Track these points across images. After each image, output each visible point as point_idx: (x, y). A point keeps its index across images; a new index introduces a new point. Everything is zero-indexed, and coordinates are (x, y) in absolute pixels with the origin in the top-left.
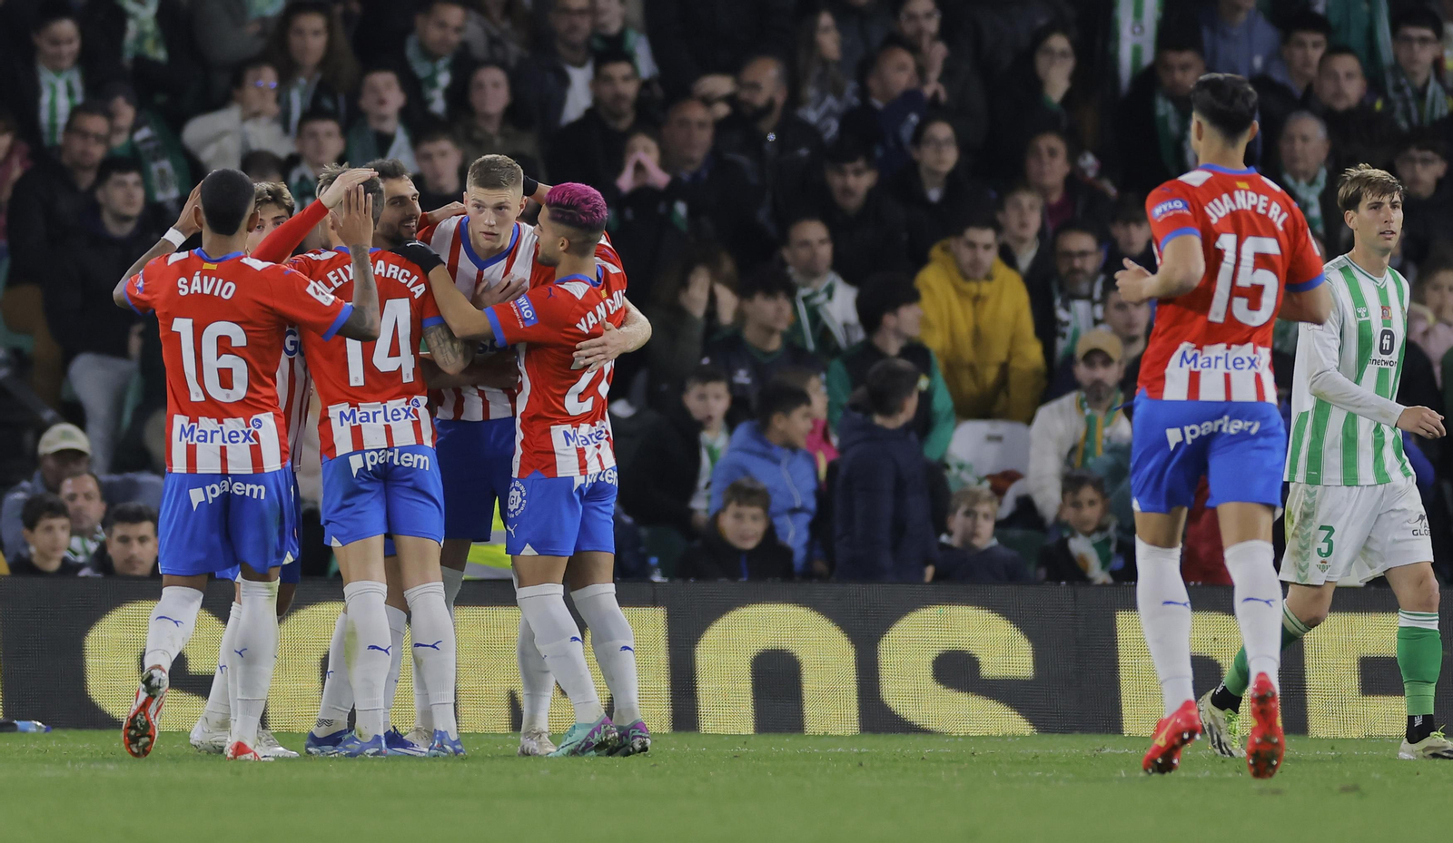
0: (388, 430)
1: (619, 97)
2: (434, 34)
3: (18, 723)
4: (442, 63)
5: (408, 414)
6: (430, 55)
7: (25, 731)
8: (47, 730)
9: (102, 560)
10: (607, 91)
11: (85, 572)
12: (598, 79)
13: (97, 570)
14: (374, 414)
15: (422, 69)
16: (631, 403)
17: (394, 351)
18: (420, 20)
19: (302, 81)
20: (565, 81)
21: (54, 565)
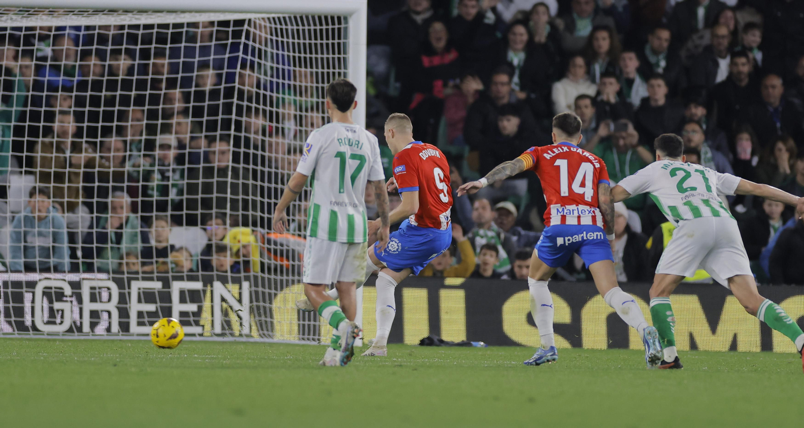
0: (579, 217)
1: (740, 73)
2: (656, 43)
3: (473, 343)
4: (661, 57)
5: (590, 212)
6: (656, 52)
7: (476, 347)
8: (486, 346)
9: (511, 273)
10: (735, 70)
11: (505, 277)
12: (732, 64)
13: (509, 276)
14: (573, 210)
15: (652, 59)
16: (744, 206)
17: (583, 185)
18: (650, 38)
19: (600, 61)
20: (717, 65)
21: (489, 273)
